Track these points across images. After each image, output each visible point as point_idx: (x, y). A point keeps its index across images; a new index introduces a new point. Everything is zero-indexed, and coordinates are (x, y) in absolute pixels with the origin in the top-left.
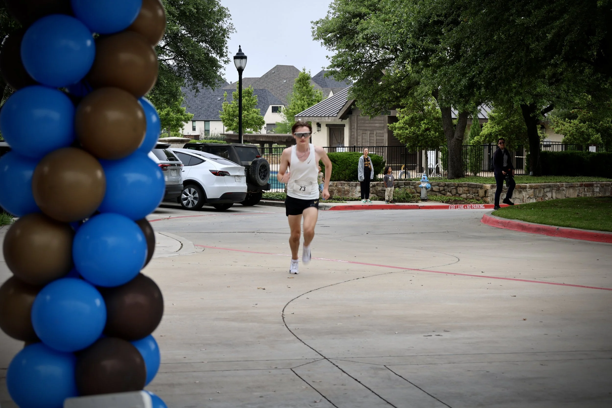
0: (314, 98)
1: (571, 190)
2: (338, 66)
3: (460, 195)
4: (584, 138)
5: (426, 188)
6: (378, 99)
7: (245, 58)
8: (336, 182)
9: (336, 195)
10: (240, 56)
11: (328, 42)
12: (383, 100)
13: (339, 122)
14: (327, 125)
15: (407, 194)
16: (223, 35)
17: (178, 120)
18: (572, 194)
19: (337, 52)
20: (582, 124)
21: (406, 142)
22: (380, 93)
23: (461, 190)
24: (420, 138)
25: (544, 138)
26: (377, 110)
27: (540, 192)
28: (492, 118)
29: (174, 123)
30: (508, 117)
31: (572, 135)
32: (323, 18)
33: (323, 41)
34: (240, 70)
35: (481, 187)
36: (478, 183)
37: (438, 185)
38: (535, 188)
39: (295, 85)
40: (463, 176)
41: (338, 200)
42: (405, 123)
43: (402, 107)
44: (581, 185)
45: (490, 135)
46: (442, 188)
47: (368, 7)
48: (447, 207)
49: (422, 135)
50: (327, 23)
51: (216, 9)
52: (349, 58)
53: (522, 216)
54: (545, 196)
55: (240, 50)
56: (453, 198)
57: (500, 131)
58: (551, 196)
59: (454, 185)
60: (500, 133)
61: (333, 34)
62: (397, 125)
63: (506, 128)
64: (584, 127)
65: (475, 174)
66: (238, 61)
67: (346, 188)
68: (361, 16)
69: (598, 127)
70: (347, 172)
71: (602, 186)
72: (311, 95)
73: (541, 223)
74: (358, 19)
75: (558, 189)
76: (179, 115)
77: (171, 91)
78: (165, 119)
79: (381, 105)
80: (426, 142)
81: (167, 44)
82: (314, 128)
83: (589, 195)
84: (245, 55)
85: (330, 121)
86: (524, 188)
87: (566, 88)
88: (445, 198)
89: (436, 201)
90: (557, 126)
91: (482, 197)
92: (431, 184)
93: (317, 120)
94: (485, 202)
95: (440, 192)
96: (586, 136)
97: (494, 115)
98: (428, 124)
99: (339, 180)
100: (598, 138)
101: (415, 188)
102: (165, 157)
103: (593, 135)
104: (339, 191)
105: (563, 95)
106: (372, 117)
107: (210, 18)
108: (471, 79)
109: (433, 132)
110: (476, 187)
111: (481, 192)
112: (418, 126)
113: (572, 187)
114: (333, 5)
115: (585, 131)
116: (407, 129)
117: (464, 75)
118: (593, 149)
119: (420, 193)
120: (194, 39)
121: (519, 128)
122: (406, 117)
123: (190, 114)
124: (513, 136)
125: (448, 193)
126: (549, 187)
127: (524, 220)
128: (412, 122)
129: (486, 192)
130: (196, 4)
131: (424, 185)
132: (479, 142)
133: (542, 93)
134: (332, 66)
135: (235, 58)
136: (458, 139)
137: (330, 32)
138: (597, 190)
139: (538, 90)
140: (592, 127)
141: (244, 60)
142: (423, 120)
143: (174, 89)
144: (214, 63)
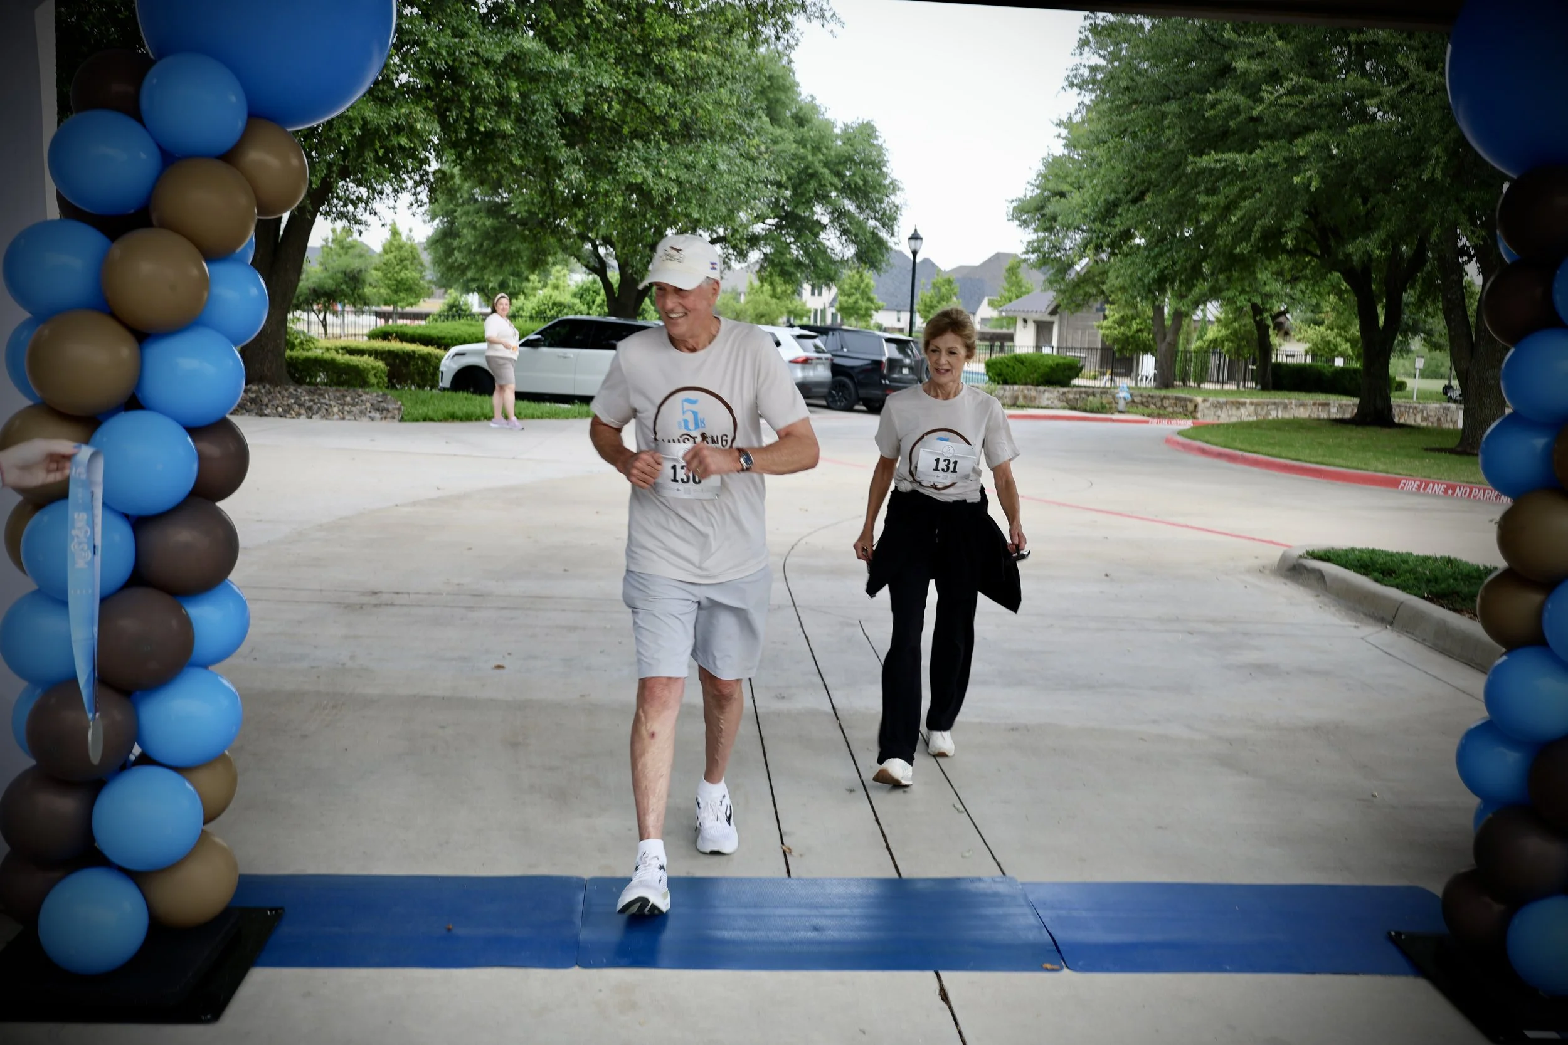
0: (1024, 289)
1: (1302, 409)
2: (1033, 252)
3: (1165, 408)
4: (1330, 349)
5: (1125, 399)
6: (1081, 292)
7: (921, 239)
8: (1022, 387)
9: (1021, 401)
10: (915, 237)
11: (1024, 224)
12: (1086, 294)
13: (1048, 318)
14: (1035, 322)
15: (1102, 403)
16: (895, 212)
17: (868, 309)
18: (1302, 413)
19: (1034, 237)
20: (1329, 332)
21: (1113, 344)
22: (1082, 285)
23: (1166, 403)
24: (1131, 340)
25: (1280, 345)
26: (1078, 306)
27: (1262, 409)
28: (1218, 320)
29: (862, 312)
30: (1235, 320)
31: (1315, 344)
32: (1021, 196)
33: (1017, 222)
34: (915, 253)
35: (1191, 401)
36: (1188, 396)
37: (1141, 396)
38: (1257, 405)
39: (1004, 273)
40: (1173, 386)
41: (1023, 407)
42: (1114, 322)
43: (1112, 303)
44: (1314, 404)
45: (1215, 340)
46: (1144, 400)
47: (1072, 184)
48: (1147, 422)
49: (1133, 337)
50: (1024, 202)
51: (887, 182)
52: (1047, 243)
53: (1207, 437)
54: (1268, 413)
55: (916, 230)
56: (1156, 412)
57: (1227, 336)
58: (1275, 414)
59: (1159, 396)
60: (1227, 339)
61: (1030, 215)
62: (1105, 323)
63: (1235, 333)
64: (1331, 336)
65: (1199, 386)
66: (913, 242)
67: (1033, 393)
68: (1062, 195)
69: (1348, 336)
70: (1036, 375)
71: (1341, 406)
72: (1020, 287)
73: (1225, 446)
74: (1058, 197)
75: (1285, 407)
76: (869, 304)
77: (829, 274)
78: (853, 308)
79: (1083, 300)
80: (1137, 346)
81: (832, 222)
82: (1020, 324)
83: (1323, 415)
84: (922, 236)
85: (1038, 317)
86: (1244, 404)
87: (1303, 288)
88: (1147, 411)
89: (1136, 413)
90: (1300, 332)
91: (1191, 413)
92: (1132, 395)
93: (1024, 316)
94: (1194, 418)
95: (1142, 403)
96: (1332, 346)
97: (1222, 316)
98: (1141, 324)
99: (1026, 384)
100: (1347, 349)
101: (1114, 397)
102: (813, 349)
103: (1341, 345)
104: (1025, 397)
105: (1299, 295)
106: (1072, 313)
107: (878, 192)
108: (1162, 271)
109: (1145, 334)
110: (1185, 400)
111: (1190, 407)
112: (1129, 327)
113: (1303, 405)
114: (1033, 182)
115: (1332, 340)
116: (1115, 329)
117: (1155, 266)
118: (1339, 362)
119: (1117, 403)
120: (862, 217)
121: (1251, 332)
122: (1117, 316)
123: (881, 303)
124: (1243, 343)
125: (1152, 406)
126: (1275, 404)
127: (1207, 442)
128: (1122, 322)
129: (1196, 406)
130: (863, 175)
131: (1121, 395)
132: (1201, 348)
133: (1273, 292)
134: (1027, 252)
135: (910, 239)
136: (1169, 344)
137: (1028, 212)
138: (1334, 410)
139: (1268, 288)
140: (1340, 335)
141: (919, 242)
142: (1135, 319)
143: (832, 273)
144: (881, 243)
